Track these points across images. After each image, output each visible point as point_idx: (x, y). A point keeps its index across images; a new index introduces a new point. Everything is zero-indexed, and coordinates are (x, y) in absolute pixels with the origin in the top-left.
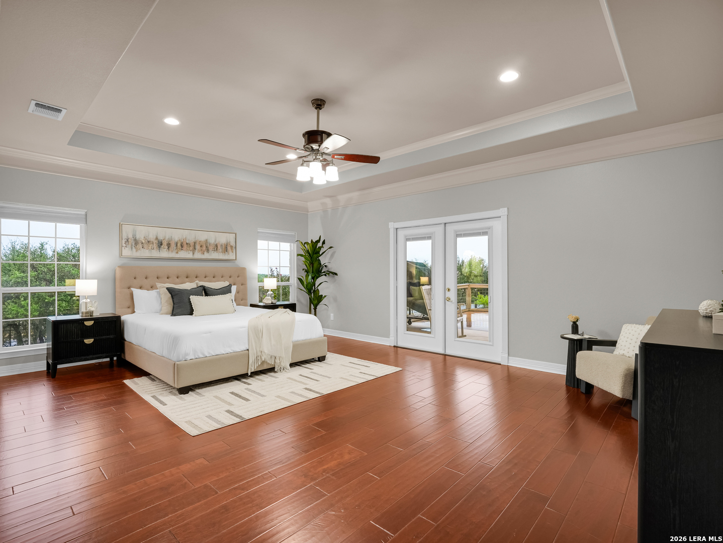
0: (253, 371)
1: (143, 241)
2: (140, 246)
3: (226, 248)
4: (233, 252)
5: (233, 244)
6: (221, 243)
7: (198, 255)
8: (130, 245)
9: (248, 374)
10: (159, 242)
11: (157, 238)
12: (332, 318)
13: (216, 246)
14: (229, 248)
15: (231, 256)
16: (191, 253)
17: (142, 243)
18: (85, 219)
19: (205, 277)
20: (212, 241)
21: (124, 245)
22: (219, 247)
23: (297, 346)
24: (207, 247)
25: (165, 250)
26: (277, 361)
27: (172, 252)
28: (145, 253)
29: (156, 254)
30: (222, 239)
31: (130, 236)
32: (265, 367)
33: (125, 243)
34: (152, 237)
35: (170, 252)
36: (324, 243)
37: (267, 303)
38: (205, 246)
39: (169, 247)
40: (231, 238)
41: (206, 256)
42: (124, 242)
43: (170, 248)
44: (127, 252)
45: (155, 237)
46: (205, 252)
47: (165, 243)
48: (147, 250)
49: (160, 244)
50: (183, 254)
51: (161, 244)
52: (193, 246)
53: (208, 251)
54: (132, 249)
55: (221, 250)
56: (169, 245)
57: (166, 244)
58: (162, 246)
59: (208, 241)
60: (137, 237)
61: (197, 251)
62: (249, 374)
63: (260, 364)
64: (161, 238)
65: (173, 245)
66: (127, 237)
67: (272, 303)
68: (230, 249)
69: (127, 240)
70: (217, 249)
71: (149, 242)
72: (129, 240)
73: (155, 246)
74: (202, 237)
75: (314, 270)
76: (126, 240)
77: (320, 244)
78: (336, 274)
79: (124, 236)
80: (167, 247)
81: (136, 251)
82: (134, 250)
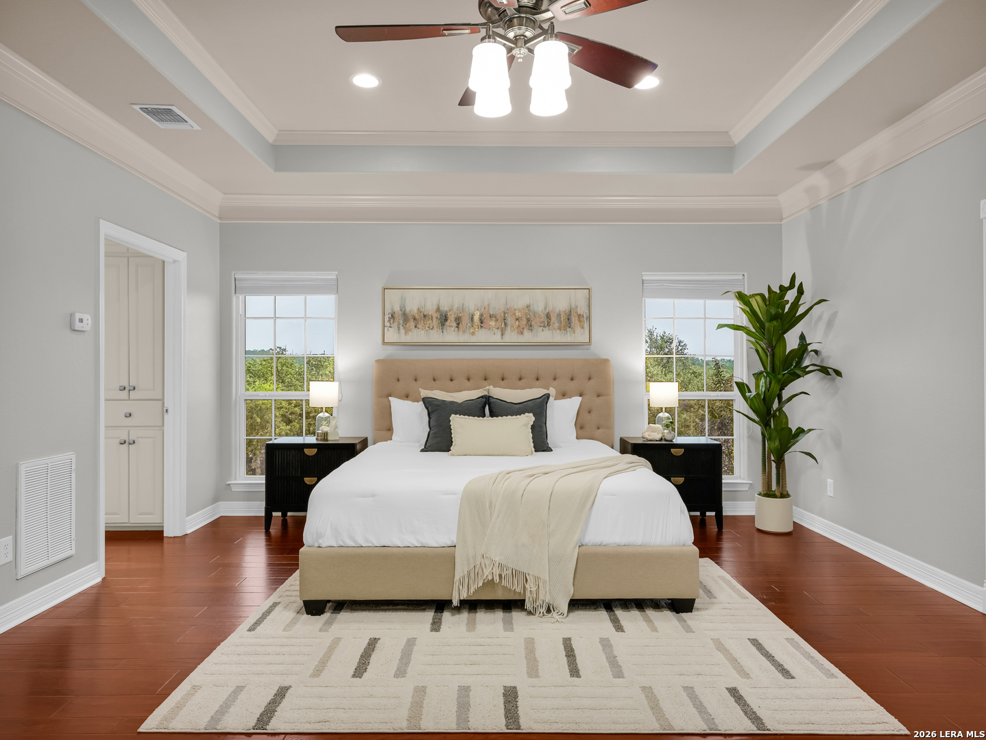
0: (464, 596)
1: (417, 317)
2: (412, 324)
3: (568, 320)
4: (583, 328)
5: (582, 310)
6: (557, 311)
7: (511, 337)
8: (396, 324)
9: (450, 602)
10: (441, 315)
11: (438, 310)
12: (830, 491)
13: (548, 316)
14: (574, 319)
15: (580, 336)
16: (499, 333)
17: (415, 319)
18: (333, 287)
19: (520, 379)
20: (539, 307)
21: (387, 324)
22: (553, 319)
23: (588, 559)
24: (528, 320)
25: (453, 329)
26: (531, 586)
27: (464, 332)
28: (418, 335)
29: (436, 336)
30: (560, 302)
31: (397, 309)
32: (500, 595)
33: (389, 321)
34: (430, 308)
35: (461, 332)
36: (801, 291)
37: (649, 438)
38: (524, 319)
39: (458, 324)
40: (579, 299)
41: (528, 337)
42: (387, 319)
43: (461, 325)
44: (392, 336)
45: (435, 307)
46: (525, 330)
47: (451, 318)
48: (423, 332)
49: (444, 319)
50: (483, 336)
51: (446, 320)
52: (502, 320)
53: (530, 327)
54: (399, 330)
55: (557, 325)
56: (458, 321)
57: (453, 319)
58: (447, 323)
59: (532, 308)
60: (408, 310)
61: (509, 329)
62: (455, 603)
63: (481, 584)
64: (445, 307)
65: (465, 321)
66: (392, 310)
67: (661, 440)
68: (577, 322)
69: (392, 315)
70: (548, 323)
71: (425, 316)
72: (396, 316)
73: (435, 322)
74: (519, 300)
75: (777, 363)
76: (390, 316)
77: (791, 296)
78: (838, 373)
79: (388, 310)
80: (455, 325)
81: (406, 334)
82: (402, 331)
